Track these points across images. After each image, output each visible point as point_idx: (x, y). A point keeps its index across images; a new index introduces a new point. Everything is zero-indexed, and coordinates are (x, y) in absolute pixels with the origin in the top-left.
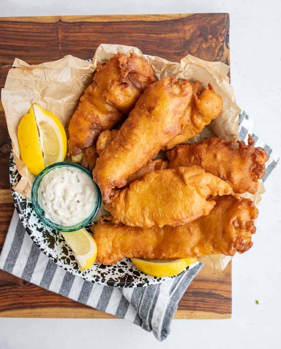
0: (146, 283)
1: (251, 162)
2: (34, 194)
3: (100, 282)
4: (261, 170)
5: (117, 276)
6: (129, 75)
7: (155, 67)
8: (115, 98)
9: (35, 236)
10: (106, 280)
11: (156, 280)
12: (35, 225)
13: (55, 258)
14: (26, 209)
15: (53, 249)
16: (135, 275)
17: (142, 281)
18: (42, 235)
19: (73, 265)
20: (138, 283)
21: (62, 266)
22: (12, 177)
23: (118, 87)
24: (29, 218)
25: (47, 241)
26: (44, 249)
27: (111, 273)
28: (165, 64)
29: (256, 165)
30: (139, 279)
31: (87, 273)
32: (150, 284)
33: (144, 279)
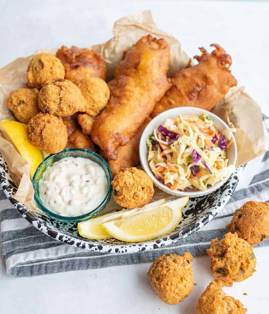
0: (209, 215)
6: (77, 59)
17: (204, 217)
22: (8, 191)
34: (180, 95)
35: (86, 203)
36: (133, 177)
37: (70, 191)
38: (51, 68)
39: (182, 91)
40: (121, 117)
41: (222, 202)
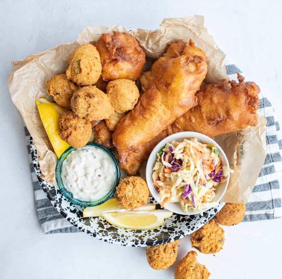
0: (181, 235)
1: (245, 97)
2: (59, 180)
3: (140, 245)
4: (255, 102)
5: (154, 236)
6: (117, 51)
7: (139, 38)
8: (110, 75)
9: (70, 217)
10: (144, 241)
11: (190, 230)
12: (68, 208)
13: (93, 233)
14: (56, 195)
15: (89, 226)
16: (170, 231)
17: (177, 234)
18: (77, 216)
19: (112, 236)
20: (174, 237)
21: (102, 239)
22: (37, 170)
23: (110, 64)
24: (61, 203)
25: (82, 220)
26: (82, 227)
27: (148, 235)
28: (147, 33)
29: (249, 98)
30: (175, 233)
31: (126, 239)
32: (185, 234)
33: (179, 232)
34: (201, 117)
35: (94, 193)
36: (133, 191)
37: (84, 181)
38: (88, 74)
39: (204, 115)
40: (140, 131)
41: (196, 228)
